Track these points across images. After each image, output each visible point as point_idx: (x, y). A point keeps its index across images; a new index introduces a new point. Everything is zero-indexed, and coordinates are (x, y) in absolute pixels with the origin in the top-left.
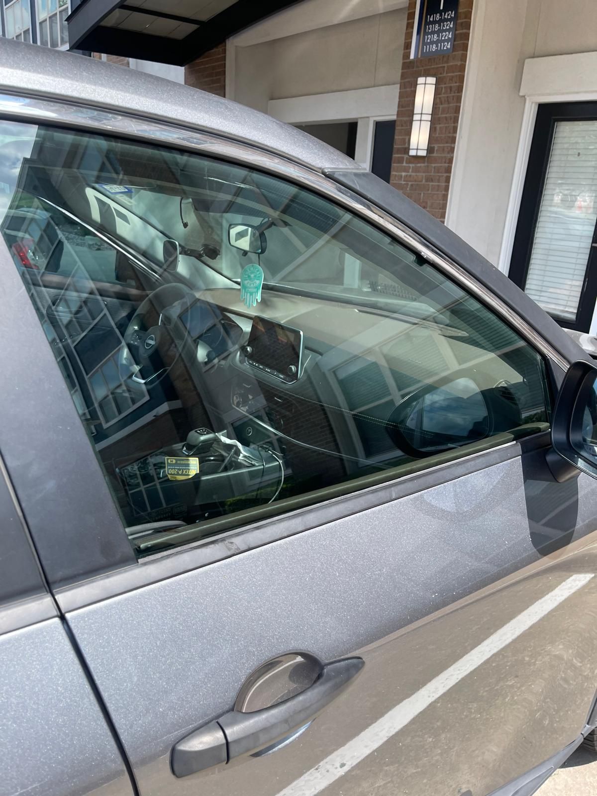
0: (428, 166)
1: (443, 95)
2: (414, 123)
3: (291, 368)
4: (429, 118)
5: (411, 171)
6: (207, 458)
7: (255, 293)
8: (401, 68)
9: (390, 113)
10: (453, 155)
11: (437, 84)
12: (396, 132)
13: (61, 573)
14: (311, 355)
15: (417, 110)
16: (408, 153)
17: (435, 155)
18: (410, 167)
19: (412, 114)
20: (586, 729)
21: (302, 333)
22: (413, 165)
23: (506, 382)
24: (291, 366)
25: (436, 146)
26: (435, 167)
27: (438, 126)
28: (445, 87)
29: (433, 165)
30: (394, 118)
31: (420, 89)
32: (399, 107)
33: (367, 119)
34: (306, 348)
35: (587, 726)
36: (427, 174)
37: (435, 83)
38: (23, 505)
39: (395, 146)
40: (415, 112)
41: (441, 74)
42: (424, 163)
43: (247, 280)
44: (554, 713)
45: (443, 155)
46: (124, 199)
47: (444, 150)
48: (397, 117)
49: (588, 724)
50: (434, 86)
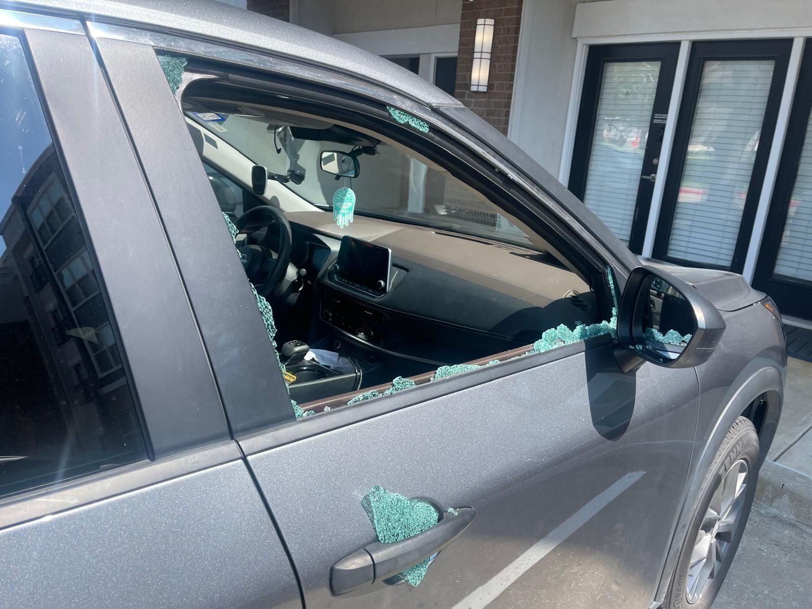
0: (488, 101)
1: (502, 36)
2: (475, 60)
3: (380, 283)
4: (489, 56)
5: (472, 105)
6: (301, 368)
7: (347, 214)
8: (461, 10)
9: (451, 49)
10: (512, 92)
11: (495, 26)
12: (458, 69)
13: (241, 425)
14: (397, 271)
15: (477, 48)
16: (470, 89)
17: (495, 91)
18: (471, 101)
19: (472, 52)
20: (653, 605)
21: (390, 251)
22: (475, 100)
23: (575, 292)
24: (380, 281)
25: (496, 83)
26: (495, 102)
27: (497, 64)
28: (503, 28)
29: (494, 100)
30: (456, 55)
31: (479, 29)
32: (459, 46)
33: (429, 55)
34: (394, 265)
35: (654, 602)
36: (488, 108)
37: (493, 24)
38: (215, 367)
39: (457, 82)
40: (475, 51)
41: (499, 16)
42: (485, 98)
43: (339, 202)
44: (622, 602)
45: (502, 91)
46: (214, 126)
47: (503, 86)
48: (459, 54)
49: (655, 601)
50: (493, 27)
